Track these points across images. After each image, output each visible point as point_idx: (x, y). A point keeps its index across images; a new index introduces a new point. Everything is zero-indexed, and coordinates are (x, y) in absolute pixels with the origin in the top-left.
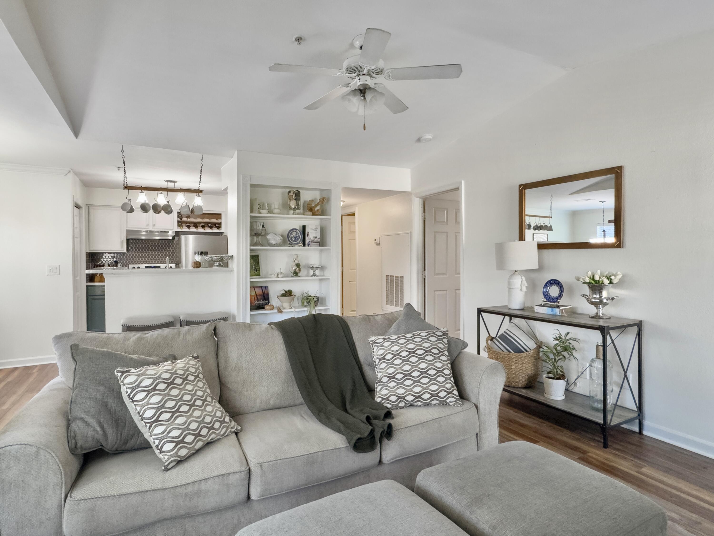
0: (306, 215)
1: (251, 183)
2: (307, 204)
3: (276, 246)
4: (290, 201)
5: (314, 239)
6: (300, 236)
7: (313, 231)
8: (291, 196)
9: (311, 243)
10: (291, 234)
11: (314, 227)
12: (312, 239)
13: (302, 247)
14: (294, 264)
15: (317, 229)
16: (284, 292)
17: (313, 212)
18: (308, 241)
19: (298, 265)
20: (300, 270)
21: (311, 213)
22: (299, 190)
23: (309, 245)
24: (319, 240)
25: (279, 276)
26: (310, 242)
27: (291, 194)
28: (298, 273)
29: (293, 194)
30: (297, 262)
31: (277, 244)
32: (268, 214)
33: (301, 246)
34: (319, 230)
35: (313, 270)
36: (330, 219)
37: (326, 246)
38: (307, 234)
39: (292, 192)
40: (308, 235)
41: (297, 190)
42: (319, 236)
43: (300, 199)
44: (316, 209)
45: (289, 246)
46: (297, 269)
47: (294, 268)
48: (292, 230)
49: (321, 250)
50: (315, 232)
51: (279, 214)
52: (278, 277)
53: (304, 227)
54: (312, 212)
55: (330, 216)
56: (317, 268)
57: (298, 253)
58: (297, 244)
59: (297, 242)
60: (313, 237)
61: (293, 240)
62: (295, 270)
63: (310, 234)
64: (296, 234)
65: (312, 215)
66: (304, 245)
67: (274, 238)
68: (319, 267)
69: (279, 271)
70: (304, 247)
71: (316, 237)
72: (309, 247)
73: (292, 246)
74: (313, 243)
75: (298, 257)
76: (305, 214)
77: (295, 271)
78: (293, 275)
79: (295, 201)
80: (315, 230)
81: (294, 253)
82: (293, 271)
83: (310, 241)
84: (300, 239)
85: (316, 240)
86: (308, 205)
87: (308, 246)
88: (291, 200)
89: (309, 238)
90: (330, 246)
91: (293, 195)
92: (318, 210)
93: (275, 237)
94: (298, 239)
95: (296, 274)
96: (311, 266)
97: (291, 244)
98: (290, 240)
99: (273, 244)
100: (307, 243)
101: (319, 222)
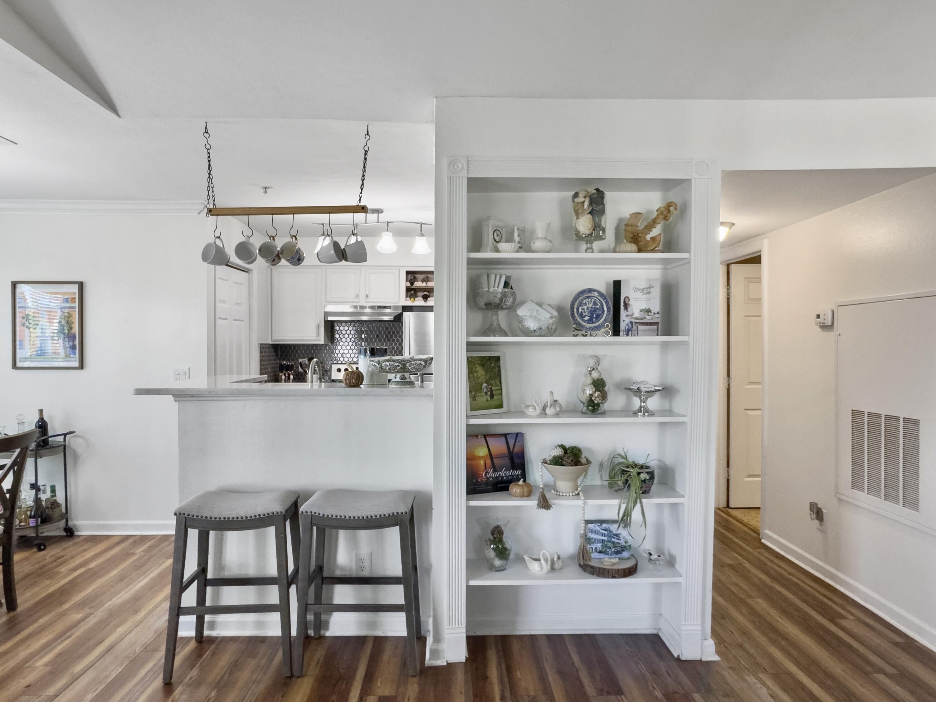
0: (620, 252)
1: (471, 176)
2: (626, 225)
3: (540, 335)
4: (578, 218)
5: (642, 315)
6: (605, 309)
7: (639, 295)
8: (580, 205)
9: (635, 328)
10: (580, 304)
11: (643, 285)
12: (637, 314)
13: (610, 338)
14: (589, 381)
15: (651, 290)
16: (559, 452)
17: (640, 243)
18: (627, 320)
19: (599, 385)
20: (604, 396)
21: (634, 247)
22: (601, 189)
23: (628, 332)
24: (657, 318)
25: (549, 411)
26: (631, 323)
27: (580, 199)
28: (598, 405)
29: (584, 199)
30: (595, 375)
31: (541, 328)
32: (517, 251)
33: (607, 333)
34: (656, 293)
35: (640, 398)
36: (687, 262)
37: (677, 334)
38: (625, 302)
39: (581, 195)
40: (626, 306)
41: (597, 190)
42: (656, 306)
43: (603, 212)
44: (648, 237)
45: (574, 335)
46: (596, 394)
47: (588, 392)
48: (582, 292)
49: (665, 345)
50: (645, 296)
51: (549, 252)
52: (543, 413)
53: (617, 285)
54: (638, 245)
55: (688, 251)
56: (650, 393)
57: (600, 351)
58: (598, 328)
59: (596, 324)
60: (641, 311)
61: (587, 318)
62: (591, 395)
63: (632, 302)
64: (595, 303)
65: (638, 252)
66: (616, 332)
67: (535, 313)
68: (656, 391)
69: (547, 398)
70: (616, 339)
71: (648, 311)
72: (630, 339)
73: (583, 335)
74: (641, 328)
75: (598, 362)
76: (618, 250)
77: (591, 398)
78: (585, 409)
79: (589, 216)
80: (647, 291)
81: (590, 351)
82: (585, 398)
83: (633, 320)
84: (607, 314)
85: (648, 319)
86: (629, 228)
87: (627, 335)
88: (580, 217)
89: (629, 313)
90: (688, 335)
91: (584, 202)
92: (653, 239)
93: (537, 311)
94: (598, 317)
95: (593, 406)
96: (635, 387)
97: (578, 329)
98: (579, 319)
99: (532, 329)
100: (623, 326)
101: (660, 271)
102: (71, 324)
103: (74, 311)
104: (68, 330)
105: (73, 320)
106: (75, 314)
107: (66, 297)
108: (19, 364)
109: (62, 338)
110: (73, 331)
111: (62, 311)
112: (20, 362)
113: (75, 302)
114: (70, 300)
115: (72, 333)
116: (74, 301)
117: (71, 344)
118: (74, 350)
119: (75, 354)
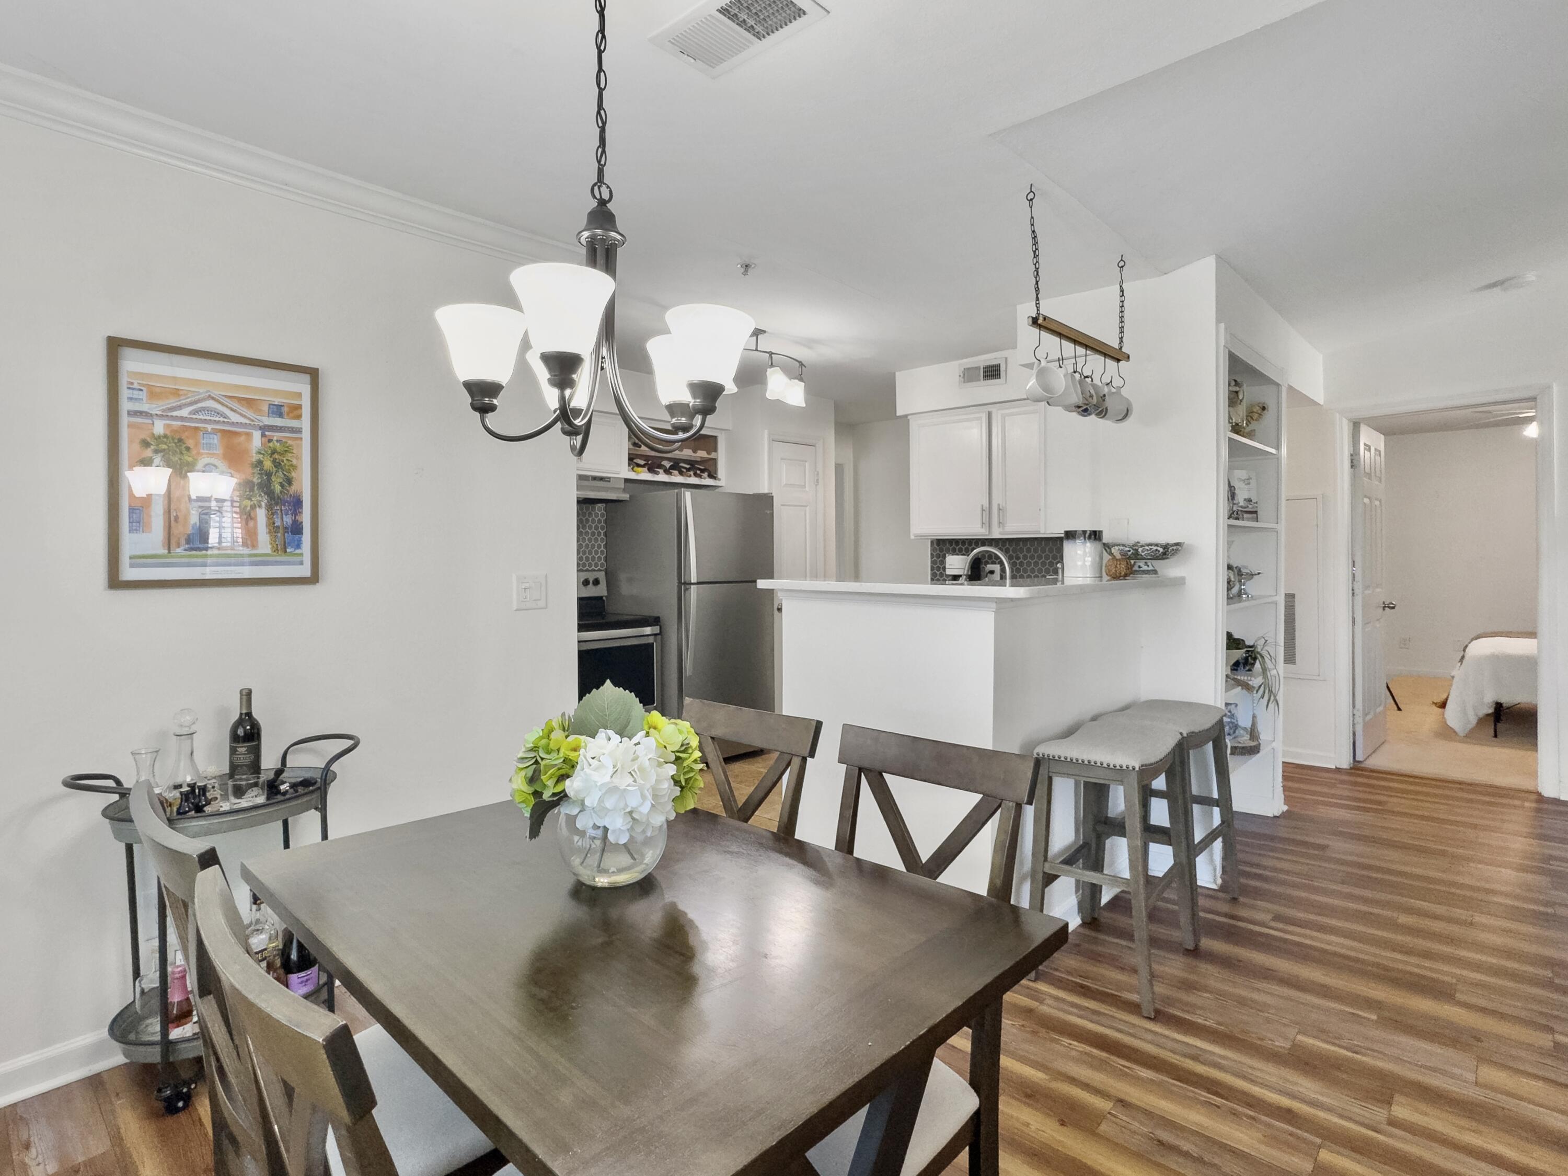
5: (1247, 504)
7: (1242, 485)
9: (1240, 515)
11: (1244, 476)
12: (1242, 503)
15: (1250, 480)
24: (1255, 507)
26: (1237, 510)
34: (1254, 483)
42: (1255, 497)
50: (1247, 486)
56: (1252, 576)
60: (1245, 499)
63: (1237, 492)
71: (1250, 500)
74: (1246, 516)
80: (1247, 481)
83: (1240, 509)
85: (1250, 508)
90: (1277, 523)
102: (289, 471)
103: (297, 439)
104: (281, 485)
105: (294, 462)
106: (300, 446)
107: (277, 401)
108: (129, 573)
109: (263, 504)
110: (293, 489)
111: (263, 435)
112: (132, 566)
113: (299, 417)
114: (285, 409)
115: (291, 492)
116: (296, 413)
117: (288, 520)
118: (297, 537)
119: (298, 546)
